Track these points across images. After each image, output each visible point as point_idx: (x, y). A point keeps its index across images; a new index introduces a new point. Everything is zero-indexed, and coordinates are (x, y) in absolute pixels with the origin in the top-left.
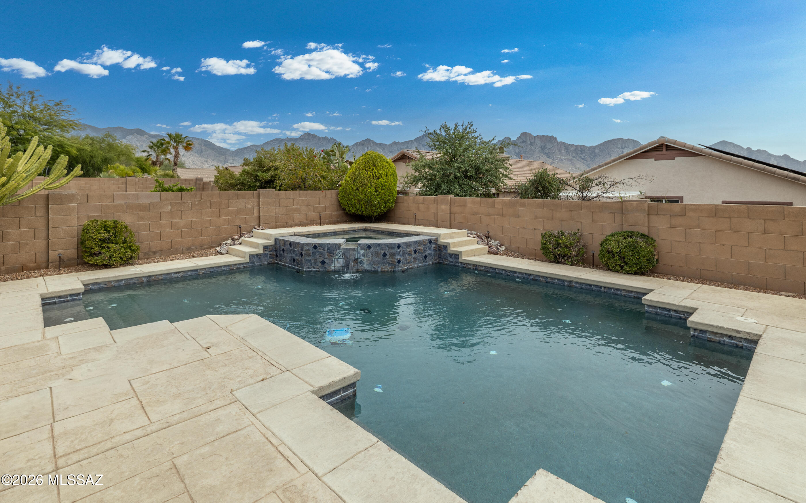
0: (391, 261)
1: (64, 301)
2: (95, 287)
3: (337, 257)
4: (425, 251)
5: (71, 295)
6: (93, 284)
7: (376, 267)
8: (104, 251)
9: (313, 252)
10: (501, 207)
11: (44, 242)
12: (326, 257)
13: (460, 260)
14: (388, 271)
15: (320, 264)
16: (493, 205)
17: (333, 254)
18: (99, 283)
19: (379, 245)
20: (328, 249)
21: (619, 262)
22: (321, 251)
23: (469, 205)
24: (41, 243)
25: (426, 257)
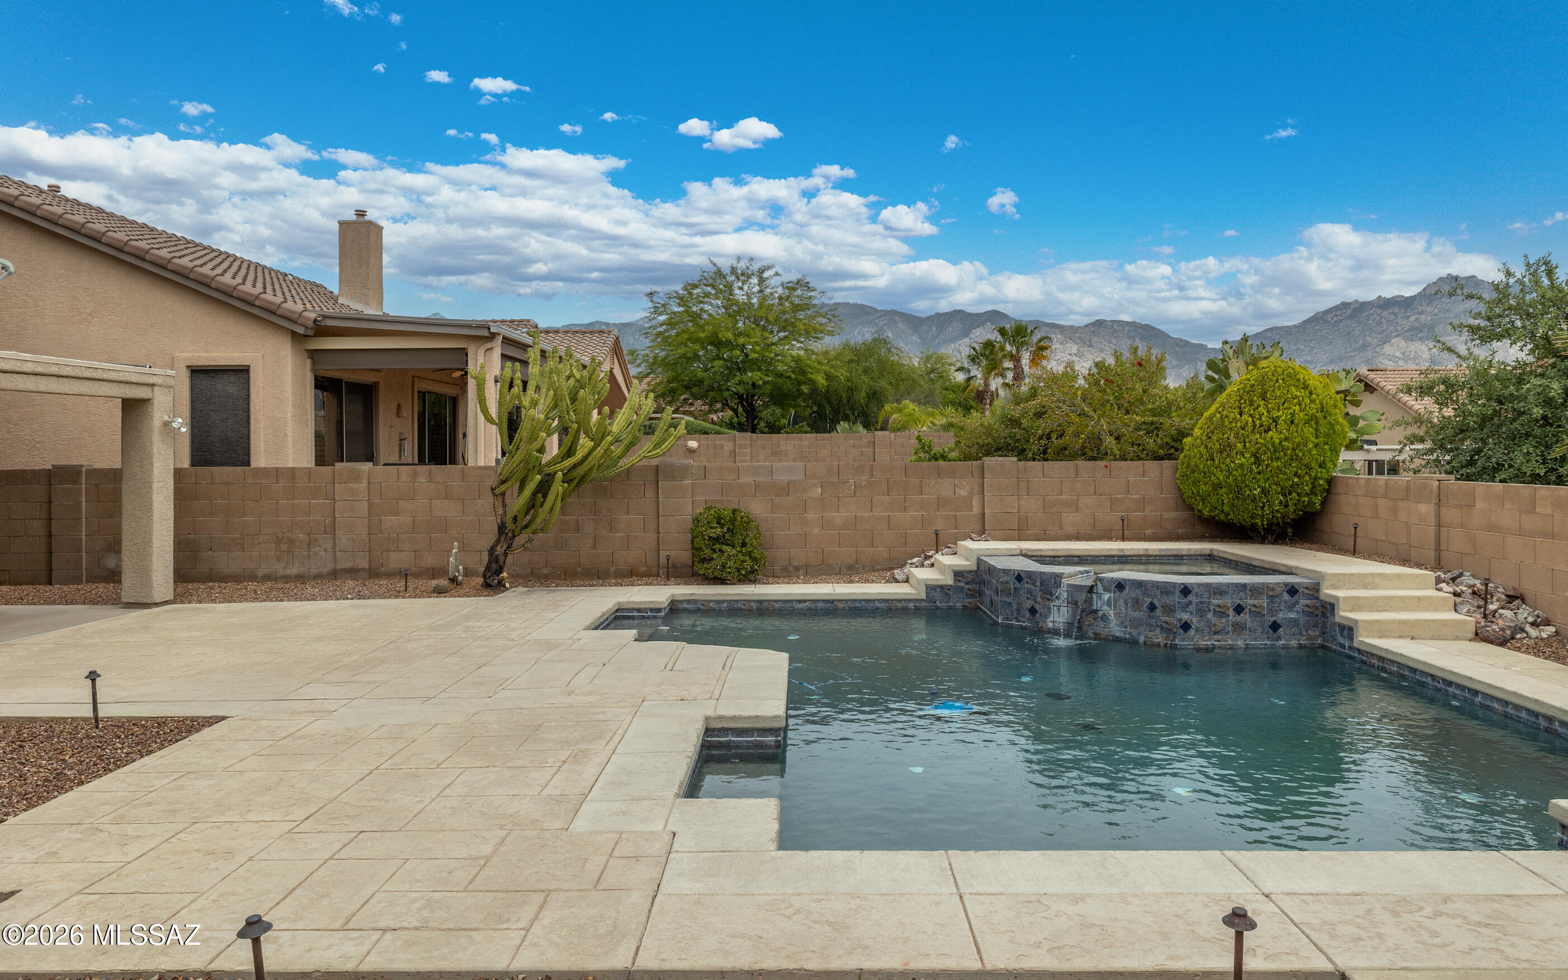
0: (1166, 622)
1: (644, 617)
2: (690, 606)
3: (1057, 603)
4: (1272, 611)
5: (651, 610)
6: (688, 601)
7: (1134, 633)
8: (715, 556)
9: (1015, 588)
10: (1549, 511)
11: (654, 536)
12: (1039, 599)
13: (1355, 644)
14: (1158, 645)
15: (1028, 614)
16: (1531, 508)
17: (1051, 595)
18: (695, 602)
19: (1140, 584)
20: (1041, 585)
22: (1029, 586)
23: (1480, 505)
24: (651, 538)
25: (1275, 626)
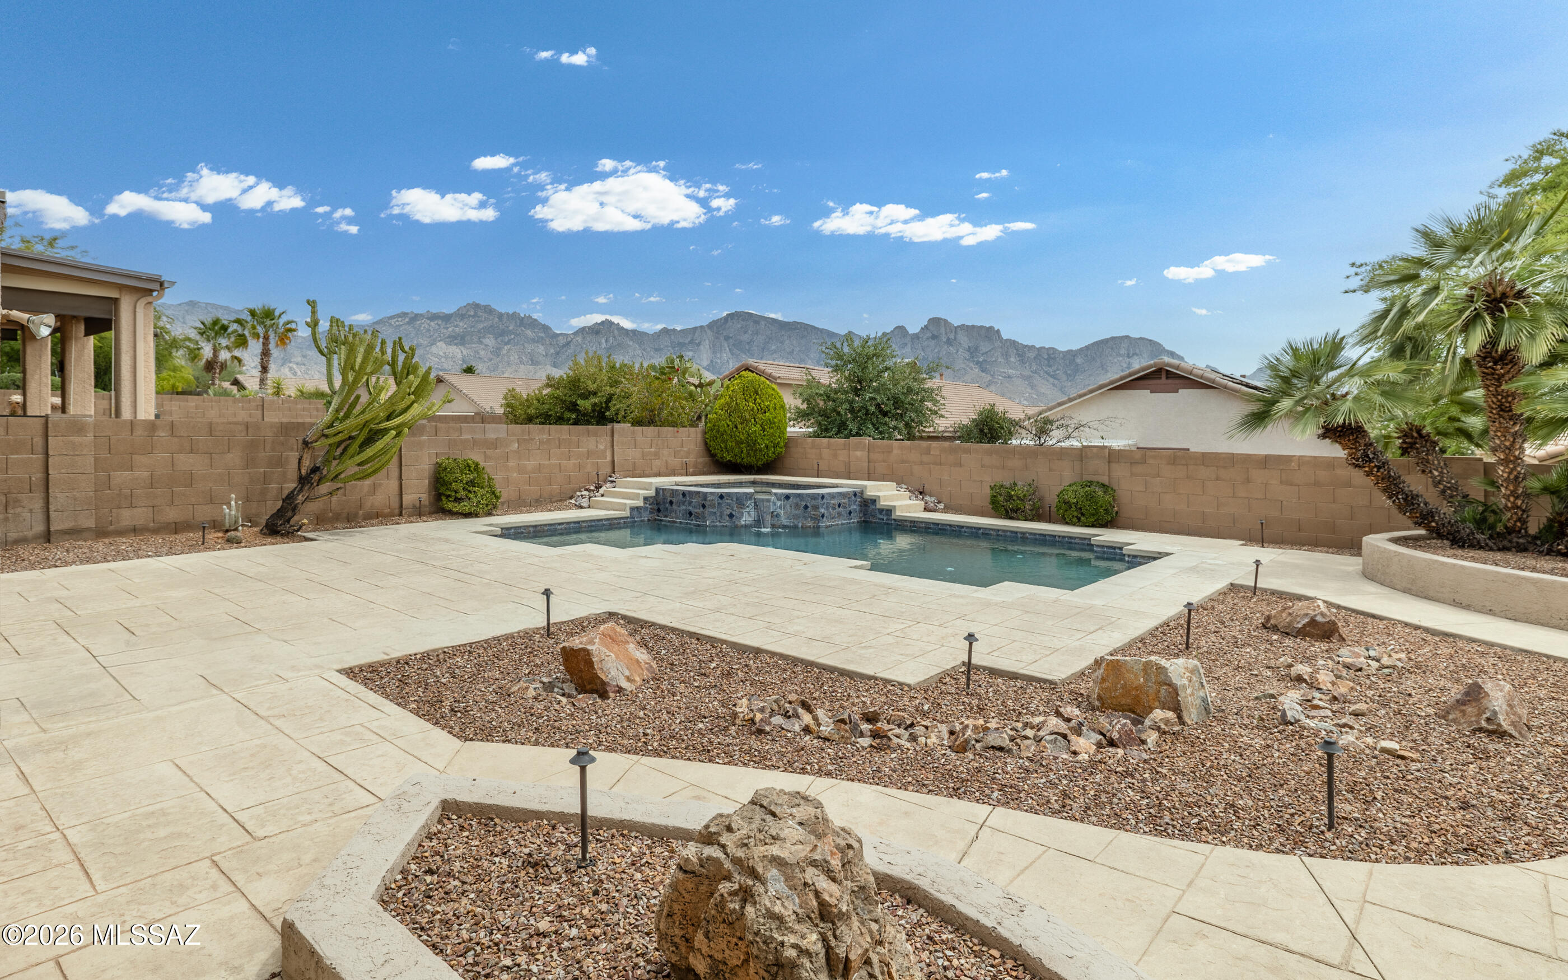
0: (814, 515)
3: (748, 508)
4: (850, 505)
7: (796, 522)
9: (718, 502)
12: (735, 507)
13: (893, 517)
14: (809, 527)
15: (727, 518)
17: (742, 505)
19: (799, 495)
20: (736, 501)
21: (1075, 514)
22: (727, 500)
25: (851, 512)
